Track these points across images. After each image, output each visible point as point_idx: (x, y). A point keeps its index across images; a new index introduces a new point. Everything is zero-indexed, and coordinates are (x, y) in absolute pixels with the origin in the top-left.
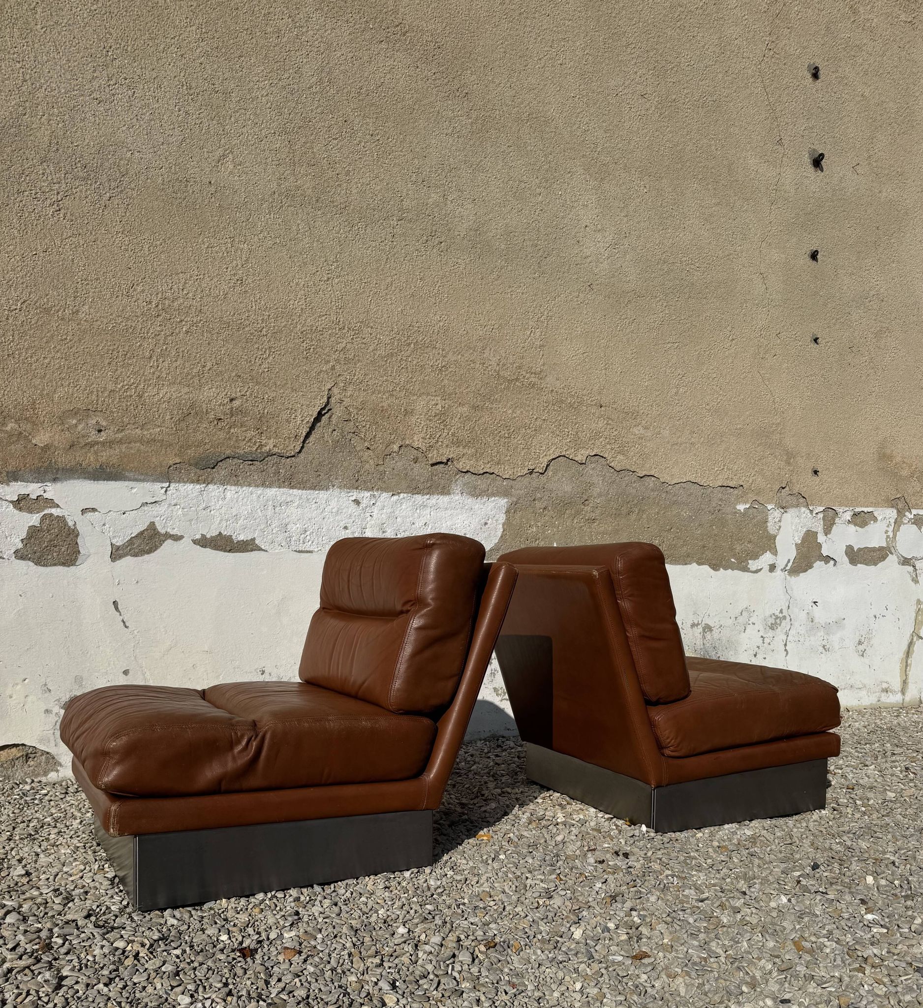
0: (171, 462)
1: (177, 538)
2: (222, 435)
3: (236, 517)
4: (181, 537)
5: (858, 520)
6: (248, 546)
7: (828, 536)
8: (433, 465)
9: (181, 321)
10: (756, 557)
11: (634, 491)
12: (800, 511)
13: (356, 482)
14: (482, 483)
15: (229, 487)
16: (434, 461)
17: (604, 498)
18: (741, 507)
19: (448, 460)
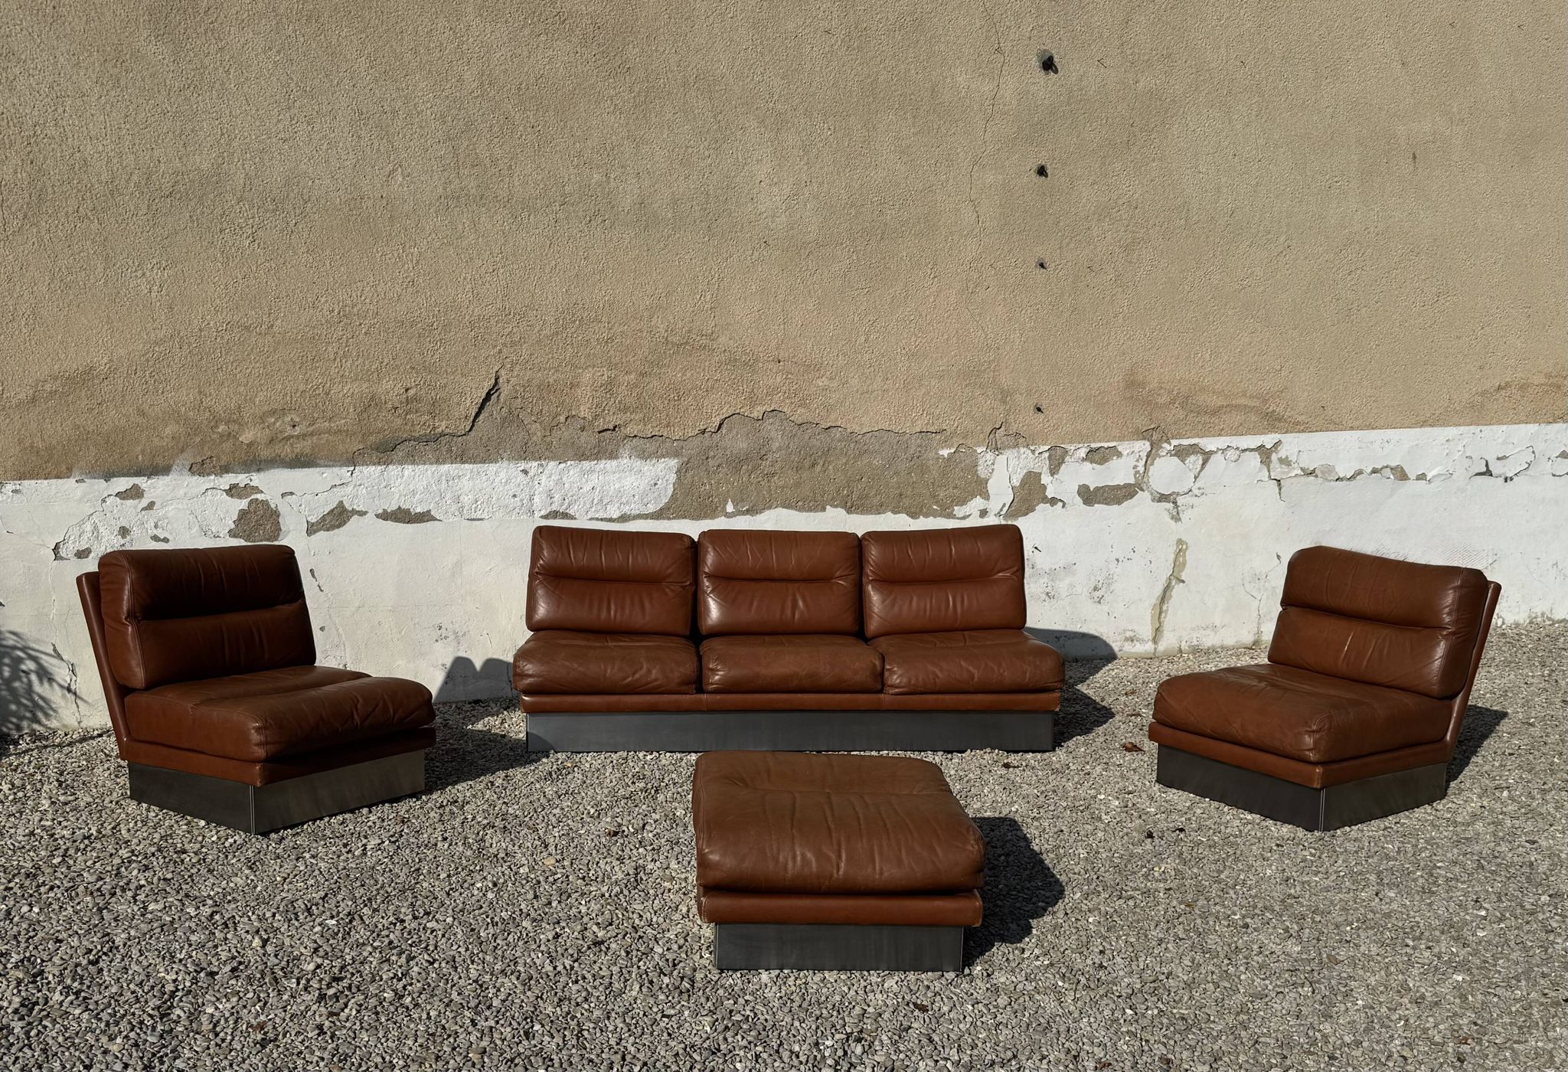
0: (355, 449)
1: (362, 514)
2: (399, 421)
3: (414, 492)
4: (366, 513)
5: (1097, 457)
6: (424, 517)
7: (1055, 476)
8: (600, 432)
9: (360, 324)
10: (963, 502)
11: (818, 443)
12: (1018, 452)
13: (525, 453)
14: (650, 446)
15: (406, 466)
16: (601, 429)
17: (783, 452)
18: (945, 452)
19: (615, 427)
